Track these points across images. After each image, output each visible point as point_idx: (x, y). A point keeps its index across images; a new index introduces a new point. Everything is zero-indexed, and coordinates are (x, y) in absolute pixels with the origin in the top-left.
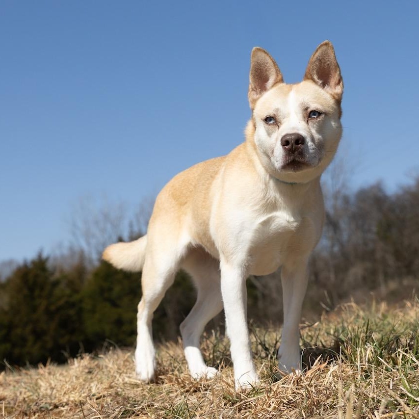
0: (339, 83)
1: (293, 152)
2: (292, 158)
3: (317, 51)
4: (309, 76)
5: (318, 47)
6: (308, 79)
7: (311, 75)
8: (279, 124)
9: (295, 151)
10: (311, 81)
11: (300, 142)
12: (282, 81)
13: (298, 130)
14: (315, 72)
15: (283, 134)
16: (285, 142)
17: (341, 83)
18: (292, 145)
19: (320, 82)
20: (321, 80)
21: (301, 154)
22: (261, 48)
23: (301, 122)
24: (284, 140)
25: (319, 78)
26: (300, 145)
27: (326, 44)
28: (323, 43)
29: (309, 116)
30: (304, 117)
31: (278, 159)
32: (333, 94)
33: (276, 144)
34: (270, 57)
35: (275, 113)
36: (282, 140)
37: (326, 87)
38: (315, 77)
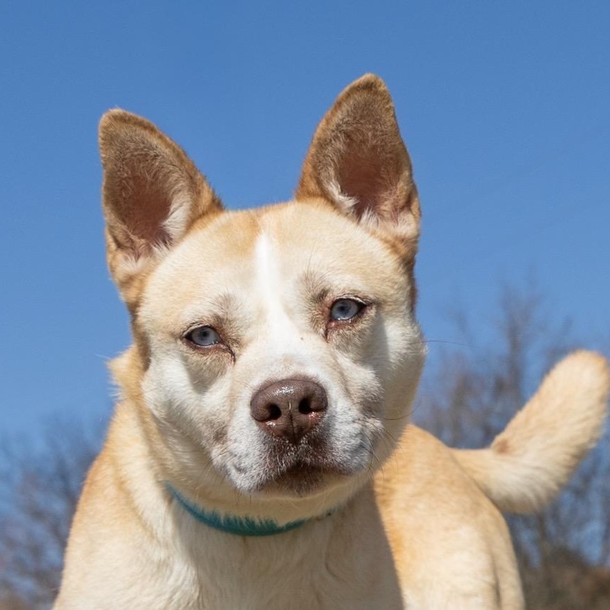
0: (408, 205)
1: (295, 440)
2: (290, 458)
3: (339, 104)
4: (312, 186)
5: (342, 94)
6: (311, 195)
7: (319, 183)
8: (235, 349)
9: (300, 438)
10: (320, 201)
11: (313, 405)
12: (217, 206)
13: (301, 364)
14: (332, 172)
15: (257, 382)
16: (267, 411)
17: (414, 206)
18: (291, 418)
19: (349, 202)
20: (351, 195)
21: (320, 442)
22: (130, 114)
23: (305, 336)
24: (261, 401)
25: (343, 191)
26: (313, 414)
27: (369, 87)
28: (356, 82)
29: (331, 318)
30: (314, 322)
31: (246, 463)
32: (390, 238)
33: (232, 413)
34: (160, 137)
35: (220, 314)
36: (253, 403)
37: (365, 217)
38: (334, 189)
